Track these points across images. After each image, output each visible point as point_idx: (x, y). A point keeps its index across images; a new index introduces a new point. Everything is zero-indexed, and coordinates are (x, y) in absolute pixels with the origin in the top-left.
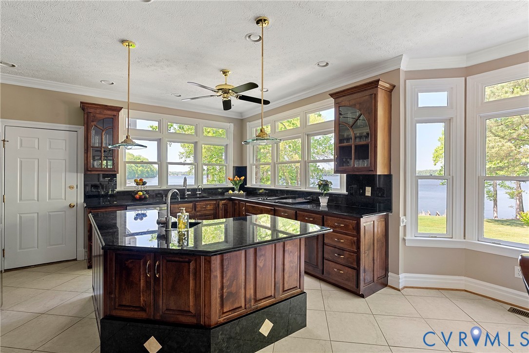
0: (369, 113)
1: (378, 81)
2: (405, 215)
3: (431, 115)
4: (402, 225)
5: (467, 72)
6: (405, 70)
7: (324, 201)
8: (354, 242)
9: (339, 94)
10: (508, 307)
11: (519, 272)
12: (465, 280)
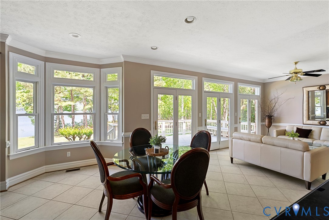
2: (9, 140)
3: (25, 77)
4: (7, 147)
5: (46, 60)
6: (9, 45)
10: (65, 171)
11: (69, 154)
12: (46, 168)
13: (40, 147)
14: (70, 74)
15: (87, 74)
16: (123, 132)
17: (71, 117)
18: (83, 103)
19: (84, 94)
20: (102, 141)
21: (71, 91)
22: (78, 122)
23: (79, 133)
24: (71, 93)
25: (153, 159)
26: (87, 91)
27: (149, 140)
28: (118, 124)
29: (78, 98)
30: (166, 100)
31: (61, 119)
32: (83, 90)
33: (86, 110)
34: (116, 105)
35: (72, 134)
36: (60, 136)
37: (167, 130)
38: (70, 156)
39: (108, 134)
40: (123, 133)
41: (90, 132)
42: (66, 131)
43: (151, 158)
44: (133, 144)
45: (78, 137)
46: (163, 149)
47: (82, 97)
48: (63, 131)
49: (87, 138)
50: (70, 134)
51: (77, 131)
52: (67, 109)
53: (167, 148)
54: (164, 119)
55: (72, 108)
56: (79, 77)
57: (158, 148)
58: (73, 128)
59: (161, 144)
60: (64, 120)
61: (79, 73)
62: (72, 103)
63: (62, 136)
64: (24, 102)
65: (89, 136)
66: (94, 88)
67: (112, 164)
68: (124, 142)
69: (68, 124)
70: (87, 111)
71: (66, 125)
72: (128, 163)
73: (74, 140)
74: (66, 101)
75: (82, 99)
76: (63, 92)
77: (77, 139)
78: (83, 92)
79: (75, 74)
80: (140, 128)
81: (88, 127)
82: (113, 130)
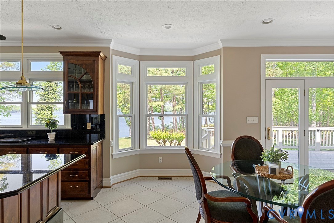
0: (93, 73)
1: (99, 53)
2: (112, 140)
4: (111, 146)
5: (141, 58)
6: (112, 48)
7: (51, 137)
8: (87, 162)
9: (68, 54)
10: (157, 178)
11: (161, 160)
12: (140, 171)
13: (136, 149)
14: (160, 71)
15: (177, 69)
16: (221, 139)
17: (161, 119)
18: (173, 103)
19: (174, 92)
20: (195, 148)
21: (161, 89)
22: (168, 125)
23: (170, 137)
24: (161, 92)
25: (267, 182)
26: (176, 89)
27: (261, 155)
28: (215, 129)
29: (168, 97)
30: (283, 96)
31: (151, 121)
32: (173, 88)
33: (176, 111)
34: (210, 104)
35: (163, 138)
36: (150, 139)
37: (286, 142)
38: (162, 162)
39: (202, 141)
40: (222, 141)
41: (180, 137)
42: (157, 134)
43: (264, 180)
44: (235, 156)
45: (169, 141)
46: (283, 169)
47: (172, 96)
48: (154, 134)
49: (177, 143)
50: (160, 138)
51: (167, 134)
52: (157, 110)
53: (290, 168)
54: (279, 125)
55: (162, 109)
56: (168, 73)
57: (276, 166)
58: (164, 131)
59: (280, 162)
60: (154, 122)
61: (169, 69)
62: (162, 104)
63: (153, 139)
64: (120, 103)
65: (180, 141)
66: (186, 84)
67: (210, 179)
68: (222, 152)
69: (157, 127)
70: (177, 113)
71: (156, 128)
72: (229, 181)
73: (165, 144)
74: (156, 101)
75: (171, 98)
76: (153, 92)
77: (168, 144)
78: (172, 91)
79: (164, 71)
80: (246, 136)
81: (178, 131)
82: (208, 137)
